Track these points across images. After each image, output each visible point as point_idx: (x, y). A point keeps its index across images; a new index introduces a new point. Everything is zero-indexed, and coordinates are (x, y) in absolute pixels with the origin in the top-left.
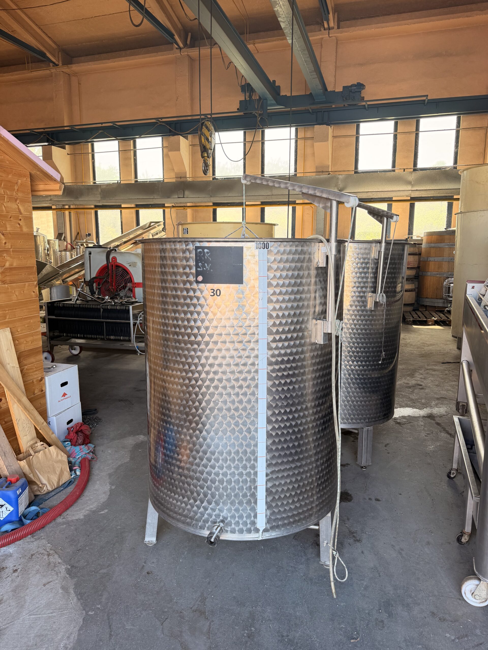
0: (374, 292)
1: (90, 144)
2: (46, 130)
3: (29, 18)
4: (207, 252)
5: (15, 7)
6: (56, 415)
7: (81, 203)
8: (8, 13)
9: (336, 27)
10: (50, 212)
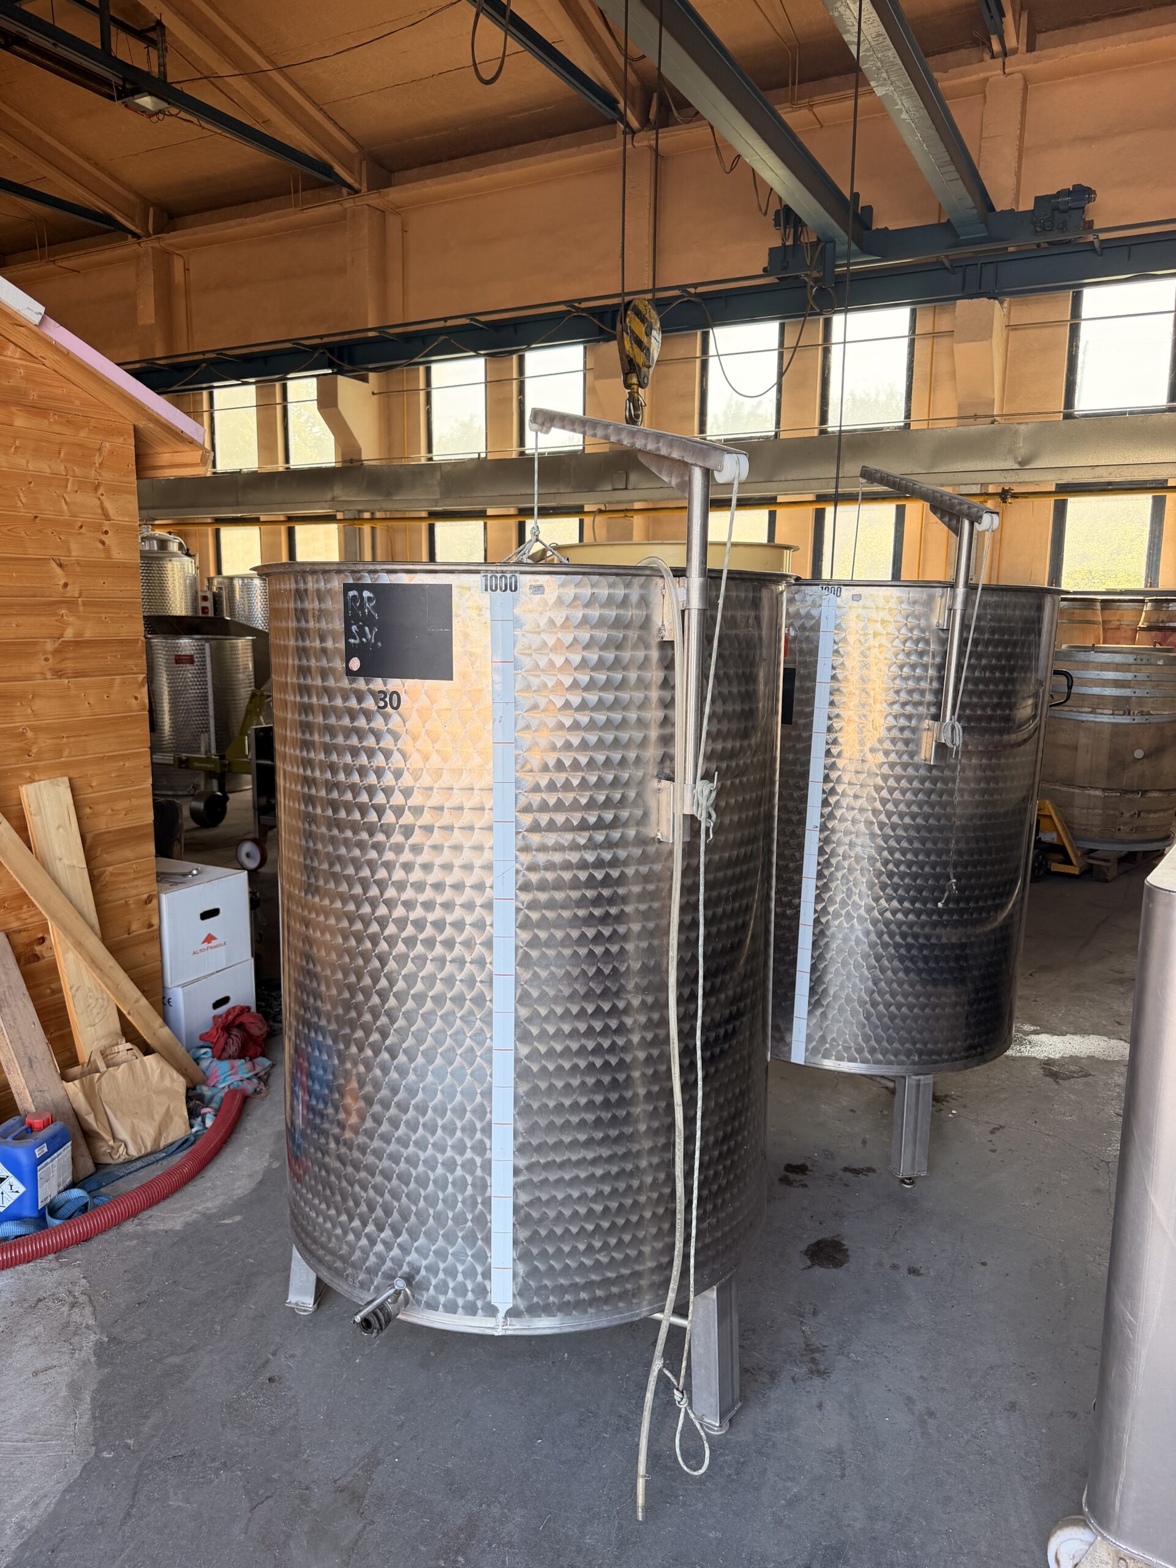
0: (936, 718)
1: (422, 369)
2: (325, 340)
3: (299, 89)
4: (369, 599)
5: (266, 66)
6: (184, 986)
7: (397, 506)
8: (252, 81)
9: (1023, 48)
10: (333, 529)
